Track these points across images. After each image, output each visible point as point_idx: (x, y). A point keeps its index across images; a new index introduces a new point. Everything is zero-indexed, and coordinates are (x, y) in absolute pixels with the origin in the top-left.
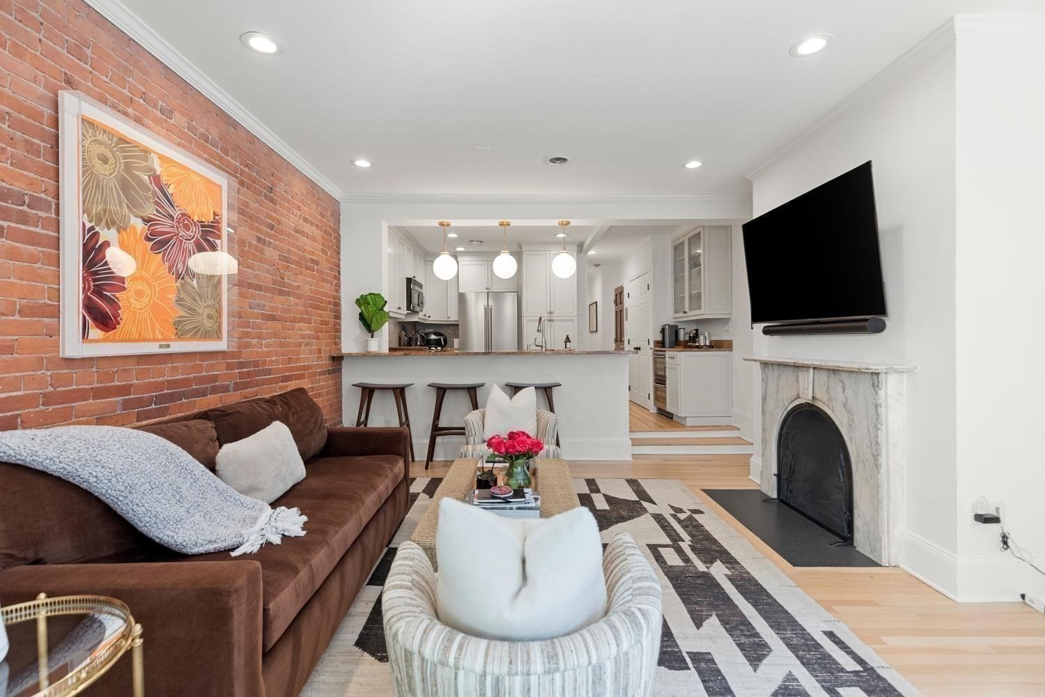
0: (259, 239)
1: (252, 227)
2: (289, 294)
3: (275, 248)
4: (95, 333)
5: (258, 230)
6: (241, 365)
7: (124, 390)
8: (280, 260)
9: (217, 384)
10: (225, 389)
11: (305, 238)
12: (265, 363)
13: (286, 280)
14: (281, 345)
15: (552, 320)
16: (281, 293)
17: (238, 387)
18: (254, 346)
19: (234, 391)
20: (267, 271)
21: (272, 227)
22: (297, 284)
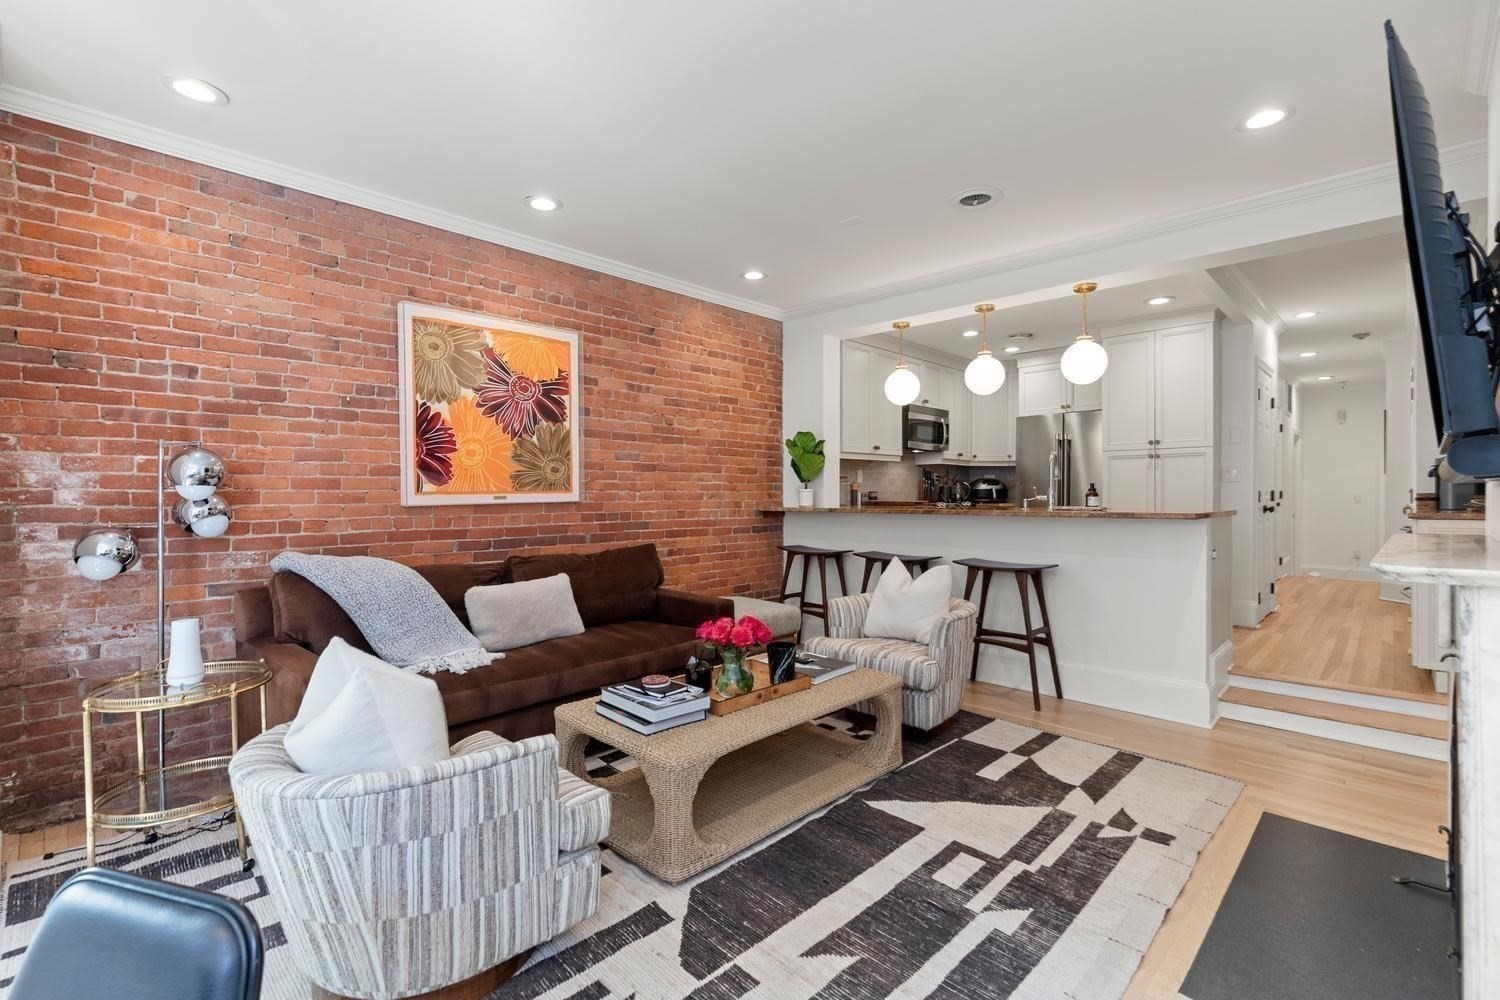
0: (631, 387)
1: (620, 376)
2: (680, 441)
3: (657, 392)
4: (428, 486)
5: (629, 377)
6: (602, 517)
7: (461, 534)
8: (666, 404)
9: (569, 534)
10: (581, 540)
11: (712, 375)
12: (639, 515)
13: (676, 425)
14: (666, 497)
15: (1158, 456)
16: (667, 440)
17: (595, 539)
18: (621, 498)
19: (592, 542)
20: (646, 419)
21: (652, 371)
22: (696, 429)
